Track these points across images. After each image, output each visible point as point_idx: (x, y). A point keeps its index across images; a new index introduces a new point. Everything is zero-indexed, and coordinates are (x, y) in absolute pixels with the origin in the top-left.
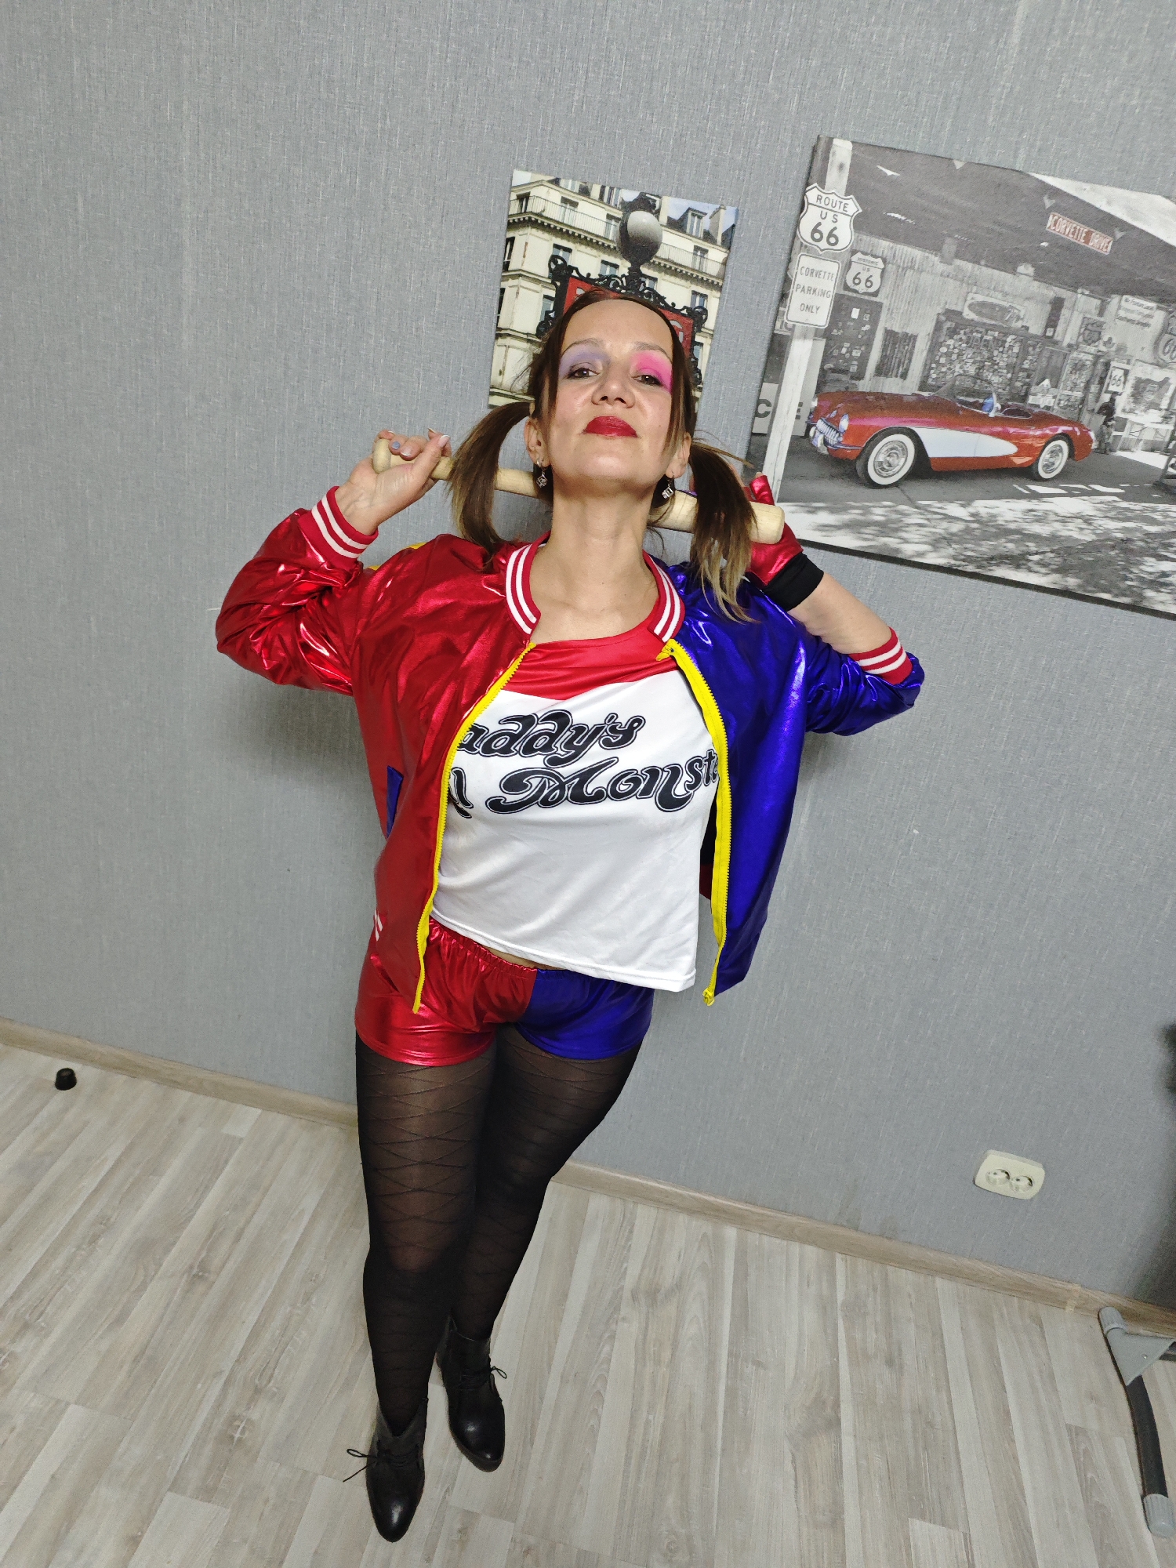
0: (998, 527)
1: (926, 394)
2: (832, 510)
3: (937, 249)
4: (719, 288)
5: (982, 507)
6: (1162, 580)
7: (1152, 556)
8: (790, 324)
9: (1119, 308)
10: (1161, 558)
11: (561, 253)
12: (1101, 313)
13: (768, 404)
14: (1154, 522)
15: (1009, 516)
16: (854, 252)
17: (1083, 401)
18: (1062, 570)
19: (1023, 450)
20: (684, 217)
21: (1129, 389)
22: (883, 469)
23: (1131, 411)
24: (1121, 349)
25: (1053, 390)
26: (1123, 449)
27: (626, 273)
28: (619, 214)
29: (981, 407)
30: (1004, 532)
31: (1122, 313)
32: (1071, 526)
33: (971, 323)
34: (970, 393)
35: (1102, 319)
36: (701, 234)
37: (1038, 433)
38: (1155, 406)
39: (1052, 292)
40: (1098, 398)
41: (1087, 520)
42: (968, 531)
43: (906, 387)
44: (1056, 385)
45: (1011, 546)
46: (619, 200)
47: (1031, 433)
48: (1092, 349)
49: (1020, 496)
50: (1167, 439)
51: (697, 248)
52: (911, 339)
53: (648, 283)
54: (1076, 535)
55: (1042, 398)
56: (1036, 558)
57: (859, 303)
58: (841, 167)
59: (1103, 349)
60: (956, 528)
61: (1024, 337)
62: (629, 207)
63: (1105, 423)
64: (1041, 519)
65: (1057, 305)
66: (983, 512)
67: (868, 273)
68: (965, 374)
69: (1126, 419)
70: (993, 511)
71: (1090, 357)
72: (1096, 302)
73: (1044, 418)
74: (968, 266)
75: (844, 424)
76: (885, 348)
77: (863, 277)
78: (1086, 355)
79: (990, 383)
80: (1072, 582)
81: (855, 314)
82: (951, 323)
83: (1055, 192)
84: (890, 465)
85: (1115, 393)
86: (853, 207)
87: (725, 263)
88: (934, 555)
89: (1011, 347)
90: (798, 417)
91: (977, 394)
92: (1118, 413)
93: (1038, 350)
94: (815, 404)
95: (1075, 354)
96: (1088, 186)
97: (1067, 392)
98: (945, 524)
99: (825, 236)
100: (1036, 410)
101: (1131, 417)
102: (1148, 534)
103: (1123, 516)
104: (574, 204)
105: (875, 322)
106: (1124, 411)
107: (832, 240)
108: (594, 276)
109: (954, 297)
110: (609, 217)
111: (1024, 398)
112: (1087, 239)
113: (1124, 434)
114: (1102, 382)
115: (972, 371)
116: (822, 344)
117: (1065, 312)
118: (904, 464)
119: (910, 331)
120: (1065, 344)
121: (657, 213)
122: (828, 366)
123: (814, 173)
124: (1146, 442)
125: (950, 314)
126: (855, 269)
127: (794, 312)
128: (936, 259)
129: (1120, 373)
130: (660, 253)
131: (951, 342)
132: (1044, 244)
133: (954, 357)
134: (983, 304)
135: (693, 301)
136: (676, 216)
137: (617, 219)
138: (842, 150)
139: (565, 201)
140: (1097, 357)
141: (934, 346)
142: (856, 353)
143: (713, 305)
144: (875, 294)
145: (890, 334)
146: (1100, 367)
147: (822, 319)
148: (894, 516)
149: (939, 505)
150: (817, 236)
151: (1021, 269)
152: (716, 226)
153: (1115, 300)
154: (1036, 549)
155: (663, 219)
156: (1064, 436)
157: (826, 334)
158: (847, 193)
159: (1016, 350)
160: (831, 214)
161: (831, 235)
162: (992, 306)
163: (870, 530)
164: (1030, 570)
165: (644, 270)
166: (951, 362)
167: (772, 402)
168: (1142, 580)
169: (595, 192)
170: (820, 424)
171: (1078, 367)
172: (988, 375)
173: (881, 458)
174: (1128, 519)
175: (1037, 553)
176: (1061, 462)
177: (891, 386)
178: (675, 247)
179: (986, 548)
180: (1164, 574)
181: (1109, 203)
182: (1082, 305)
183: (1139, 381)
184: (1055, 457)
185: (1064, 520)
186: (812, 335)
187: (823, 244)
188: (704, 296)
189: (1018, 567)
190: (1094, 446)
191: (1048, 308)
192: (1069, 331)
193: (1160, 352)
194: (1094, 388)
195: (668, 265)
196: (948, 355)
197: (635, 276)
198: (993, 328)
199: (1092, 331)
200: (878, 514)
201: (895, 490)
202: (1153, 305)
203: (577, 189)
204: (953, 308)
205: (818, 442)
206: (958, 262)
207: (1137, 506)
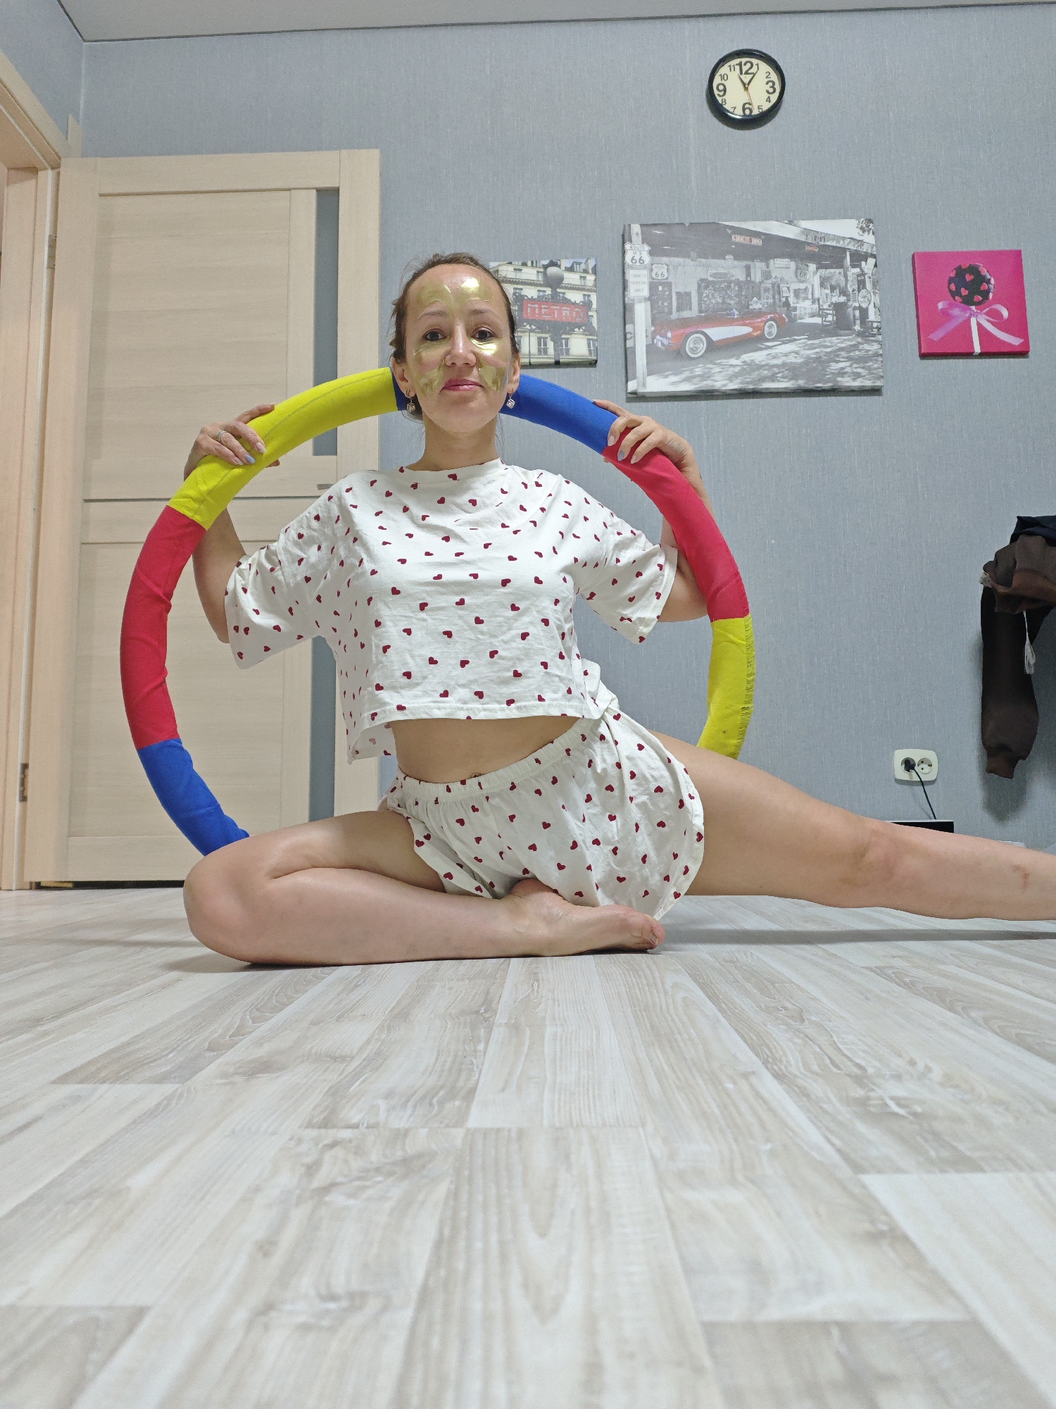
0: (757, 365)
1: (703, 315)
2: (675, 374)
3: (689, 257)
4: (595, 291)
5: (747, 357)
6: (843, 371)
7: (833, 362)
8: (632, 298)
9: (774, 263)
10: (837, 362)
11: (517, 291)
12: (768, 267)
13: (631, 333)
14: (829, 347)
15: (760, 359)
16: (652, 265)
17: (774, 302)
18: (794, 378)
19: (755, 329)
20: (572, 266)
21: (792, 294)
22: (694, 351)
23: (797, 303)
24: (782, 279)
25: (760, 301)
26: (800, 319)
27: (550, 293)
28: (542, 270)
29: (728, 315)
30: (760, 367)
31: (777, 266)
32: (789, 357)
33: (713, 282)
34: (723, 310)
35: (769, 269)
36: (582, 271)
37: (759, 320)
38: (807, 298)
39: (744, 263)
40: (780, 301)
41: (797, 353)
42: (743, 370)
43: (693, 312)
44: (760, 299)
45: (765, 372)
46: (541, 265)
47: (756, 321)
48: (770, 281)
49: (762, 349)
50: (818, 310)
51: (581, 277)
52: (688, 294)
53: (561, 295)
54: (794, 360)
55: (756, 305)
56: (780, 375)
57: (661, 284)
58: (637, 234)
59: (774, 280)
60: (737, 369)
61: (738, 283)
62: (545, 267)
63: (787, 310)
64: (774, 357)
65: (748, 268)
66: (747, 360)
67: (661, 271)
68: (718, 302)
69: (796, 307)
70: (751, 359)
71: (770, 285)
72: (763, 265)
73: (759, 314)
74: (704, 260)
75: (669, 335)
76: (678, 299)
77: (660, 273)
78: (768, 284)
79: (730, 304)
80: (801, 383)
81: (660, 288)
82: (703, 284)
83: (731, 227)
84: (697, 348)
85: (787, 298)
86: (647, 248)
87: (595, 280)
88: (731, 384)
89: (734, 288)
90: (647, 336)
91: (727, 309)
92: (792, 305)
93: (746, 286)
94: (653, 329)
95: (763, 285)
96: (742, 223)
97: (766, 301)
98: (731, 369)
99: (638, 261)
100: (755, 311)
101: (798, 305)
102: (827, 353)
103: (812, 347)
104: (520, 270)
105: (670, 290)
106: (793, 303)
107: (642, 262)
108: (535, 297)
109: (701, 273)
110: (538, 272)
111: (748, 308)
112: (751, 241)
113: (798, 312)
114: (779, 294)
115: (720, 301)
116: (649, 303)
117: (752, 271)
118: (703, 347)
119: (687, 290)
120: (757, 282)
121: (559, 266)
122: (654, 312)
123: (625, 238)
124: (809, 314)
125: (702, 280)
126: (655, 270)
127: (632, 293)
128: (688, 261)
129: (786, 289)
130: (565, 281)
131: (707, 291)
132: (733, 247)
133: (710, 296)
134: (716, 274)
135: (584, 298)
136: (569, 266)
137: (541, 272)
138: (636, 228)
139: (515, 269)
140: (773, 284)
141: (700, 294)
142: (666, 304)
143: (594, 298)
144: (667, 278)
145: (678, 294)
146: (776, 288)
147: (646, 293)
148: (706, 370)
149: (726, 361)
150: (634, 261)
151: (727, 257)
152: (587, 266)
153: (771, 262)
154: (778, 371)
155: (563, 268)
156: (771, 319)
157: (649, 299)
158: (643, 243)
159: (737, 288)
160: (638, 252)
161: (640, 260)
162: (720, 274)
163: (698, 379)
164: (779, 381)
165: (558, 290)
166: (710, 299)
167: (632, 332)
168: (832, 373)
169: (529, 263)
170: (658, 337)
171: (767, 290)
172: (729, 301)
173: (691, 346)
174: (816, 348)
175: (779, 373)
176: (775, 330)
177: (686, 314)
178: (572, 278)
179: (755, 375)
180: (842, 369)
181: (754, 226)
182: (758, 268)
183: (795, 291)
184: (771, 329)
185: (786, 355)
186: (643, 300)
187: (638, 264)
188: (589, 296)
189: (773, 381)
190: (787, 320)
191: (744, 270)
192: (757, 276)
193: (799, 278)
194: (777, 297)
195: (569, 286)
196: (708, 296)
197: (555, 294)
198: (724, 282)
199: (767, 275)
200: (698, 371)
201: (702, 359)
202: (788, 260)
203: (520, 263)
204: (703, 277)
205: (660, 345)
206: (699, 259)
207: (817, 341)
